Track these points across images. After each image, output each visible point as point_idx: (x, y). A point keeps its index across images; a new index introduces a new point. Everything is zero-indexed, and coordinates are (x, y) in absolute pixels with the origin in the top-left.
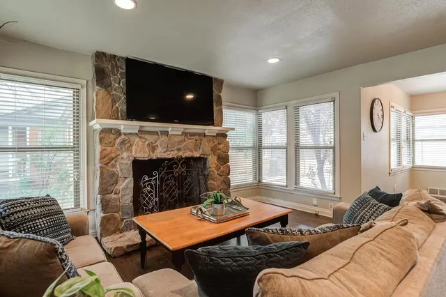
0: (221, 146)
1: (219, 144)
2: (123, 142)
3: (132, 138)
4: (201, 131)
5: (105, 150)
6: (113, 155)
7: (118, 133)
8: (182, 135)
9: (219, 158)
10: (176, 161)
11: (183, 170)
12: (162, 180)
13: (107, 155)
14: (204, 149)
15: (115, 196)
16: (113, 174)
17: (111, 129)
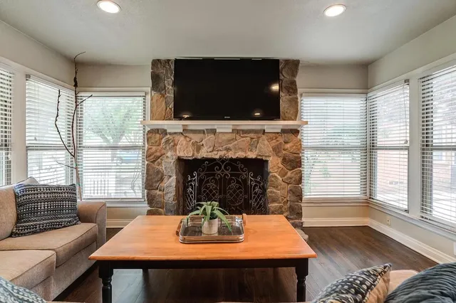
0: (288, 146)
1: (286, 143)
2: (167, 141)
3: (177, 137)
4: (259, 128)
5: (151, 149)
6: (158, 154)
7: (164, 132)
8: (232, 132)
9: (284, 160)
10: (219, 162)
11: (227, 172)
12: (201, 181)
13: (153, 154)
14: (262, 149)
15: (160, 193)
16: (158, 172)
17: (158, 130)
